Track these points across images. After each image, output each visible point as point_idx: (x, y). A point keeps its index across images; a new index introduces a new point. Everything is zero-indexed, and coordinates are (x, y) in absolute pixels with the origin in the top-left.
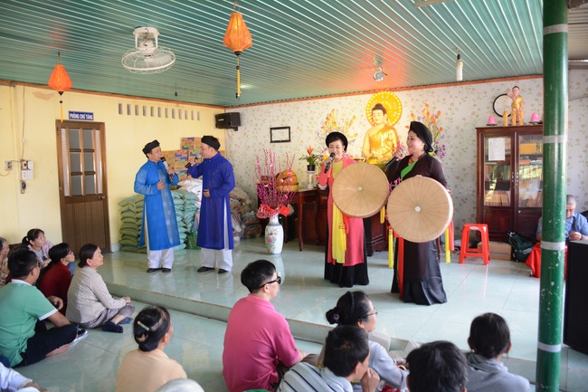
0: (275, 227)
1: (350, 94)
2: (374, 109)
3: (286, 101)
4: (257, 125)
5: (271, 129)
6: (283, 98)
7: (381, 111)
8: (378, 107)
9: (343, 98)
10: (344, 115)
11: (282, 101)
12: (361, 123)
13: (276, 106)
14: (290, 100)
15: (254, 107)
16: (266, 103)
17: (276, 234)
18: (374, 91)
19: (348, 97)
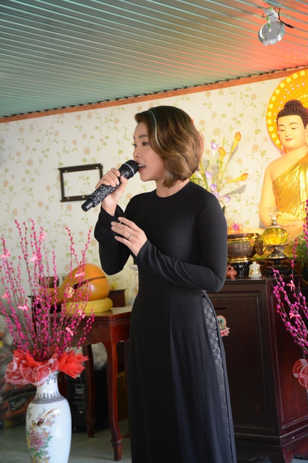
0: (48, 407)
1: (228, 82)
2: (281, 114)
3: (91, 105)
4: (30, 162)
5: (62, 170)
6: (84, 99)
7: (296, 119)
8: (292, 108)
9: (215, 92)
10: (217, 131)
11: (81, 107)
12: (255, 148)
13: (70, 117)
14: (100, 104)
15: (22, 122)
16: (47, 112)
17: (50, 423)
18: (285, 72)
19: (226, 90)
